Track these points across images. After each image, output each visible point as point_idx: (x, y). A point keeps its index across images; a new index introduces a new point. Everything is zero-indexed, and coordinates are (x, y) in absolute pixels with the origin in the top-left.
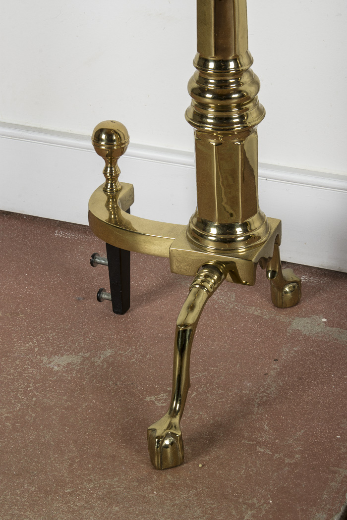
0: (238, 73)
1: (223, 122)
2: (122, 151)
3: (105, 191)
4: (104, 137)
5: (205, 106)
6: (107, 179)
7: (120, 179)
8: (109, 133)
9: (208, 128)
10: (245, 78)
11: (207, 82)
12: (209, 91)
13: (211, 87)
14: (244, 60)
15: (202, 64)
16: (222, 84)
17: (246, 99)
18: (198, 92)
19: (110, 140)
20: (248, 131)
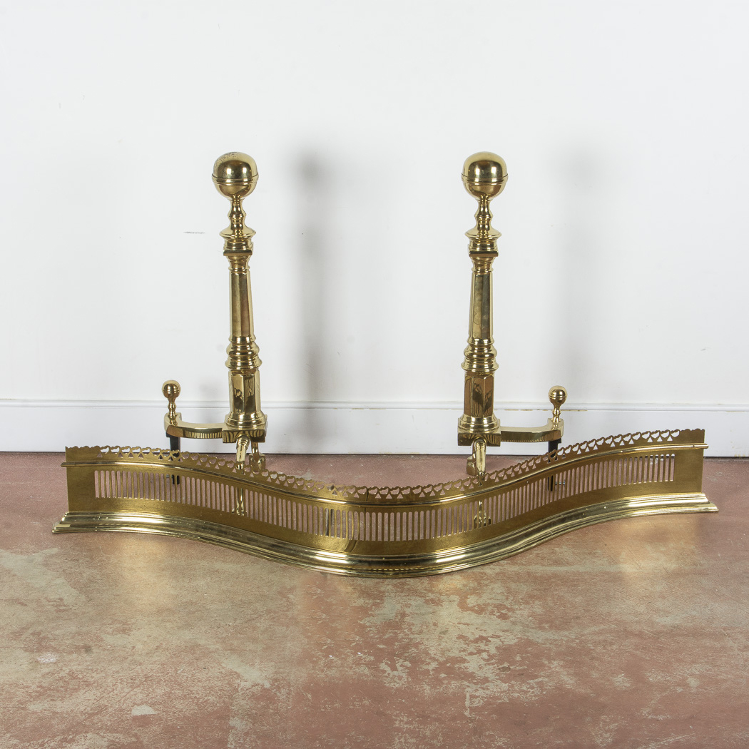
0: (250, 344)
1: (245, 364)
2: (177, 395)
3: (169, 416)
4: (169, 388)
5: (236, 358)
6: (170, 410)
7: (176, 410)
8: (172, 386)
9: (238, 368)
10: (253, 345)
11: (236, 347)
12: (238, 352)
13: (239, 349)
14: (252, 337)
15: (234, 339)
16: (244, 348)
17: (254, 354)
18: (232, 353)
19: (172, 389)
20: (255, 369)
